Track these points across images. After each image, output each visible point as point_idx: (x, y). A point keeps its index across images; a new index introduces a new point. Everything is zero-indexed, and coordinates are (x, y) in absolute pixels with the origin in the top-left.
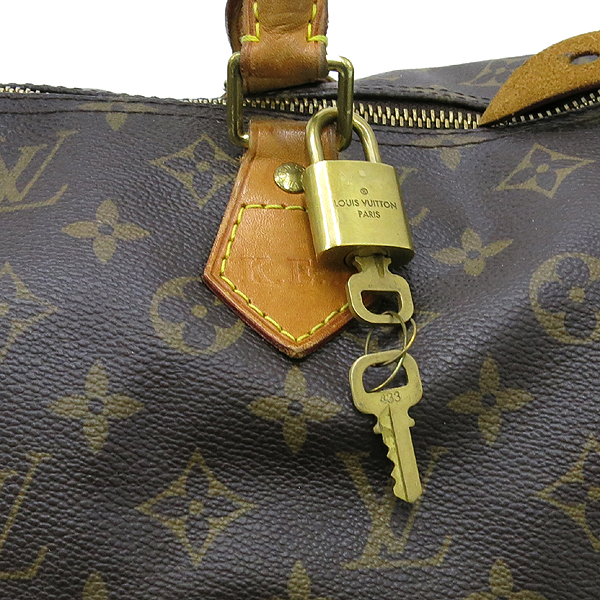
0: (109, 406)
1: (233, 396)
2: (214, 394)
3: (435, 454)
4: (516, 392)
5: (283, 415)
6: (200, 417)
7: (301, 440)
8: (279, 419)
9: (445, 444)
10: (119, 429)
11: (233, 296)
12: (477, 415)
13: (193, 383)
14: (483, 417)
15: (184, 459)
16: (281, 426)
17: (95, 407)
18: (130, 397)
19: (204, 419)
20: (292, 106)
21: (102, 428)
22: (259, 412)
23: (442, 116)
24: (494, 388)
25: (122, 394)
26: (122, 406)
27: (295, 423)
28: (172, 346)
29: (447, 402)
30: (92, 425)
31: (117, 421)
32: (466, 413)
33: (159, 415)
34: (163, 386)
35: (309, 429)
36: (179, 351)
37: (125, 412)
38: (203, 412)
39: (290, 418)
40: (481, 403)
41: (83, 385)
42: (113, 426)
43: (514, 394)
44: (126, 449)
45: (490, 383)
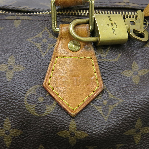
0: (12, 133)
1: (52, 130)
2: (46, 129)
3: (119, 146)
4: (147, 128)
5: (68, 136)
6: (41, 136)
7: (75, 143)
8: (67, 137)
9: (122, 143)
10: (15, 139)
11: (53, 93)
12: (134, 135)
13: (39, 125)
14: (136, 135)
15: (37, 147)
16: (68, 139)
17: (7, 133)
18: (18, 129)
19: (43, 136)
20: (77, 13)
21: (10, 139)
22: (60, 135)
23: (127, 13)
24: (140, 127)
25: (16, 128)
26: (16, 132)
27: (73, 139)
28: (31, 113)
29: (124, 133)
30: (6, 139)
31: (14, 137)
32: (130, 135)
33: (28, 135)
34: (29, 126)
35: (77, 141)
36: (34, 115)
37: (17, 134)
38: (42, 134)
39: (71, 137)
40: (135, 132)
41: (3, 125)
42: (13, 139)
43: (147, 129)
44: (18, 145)
45: (139, 126)
